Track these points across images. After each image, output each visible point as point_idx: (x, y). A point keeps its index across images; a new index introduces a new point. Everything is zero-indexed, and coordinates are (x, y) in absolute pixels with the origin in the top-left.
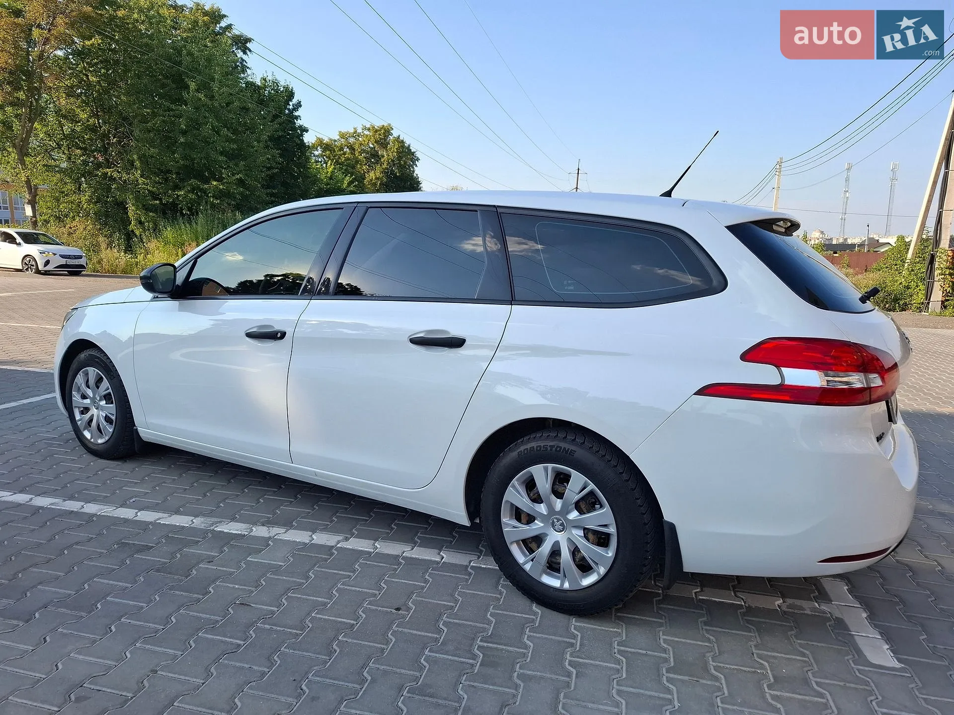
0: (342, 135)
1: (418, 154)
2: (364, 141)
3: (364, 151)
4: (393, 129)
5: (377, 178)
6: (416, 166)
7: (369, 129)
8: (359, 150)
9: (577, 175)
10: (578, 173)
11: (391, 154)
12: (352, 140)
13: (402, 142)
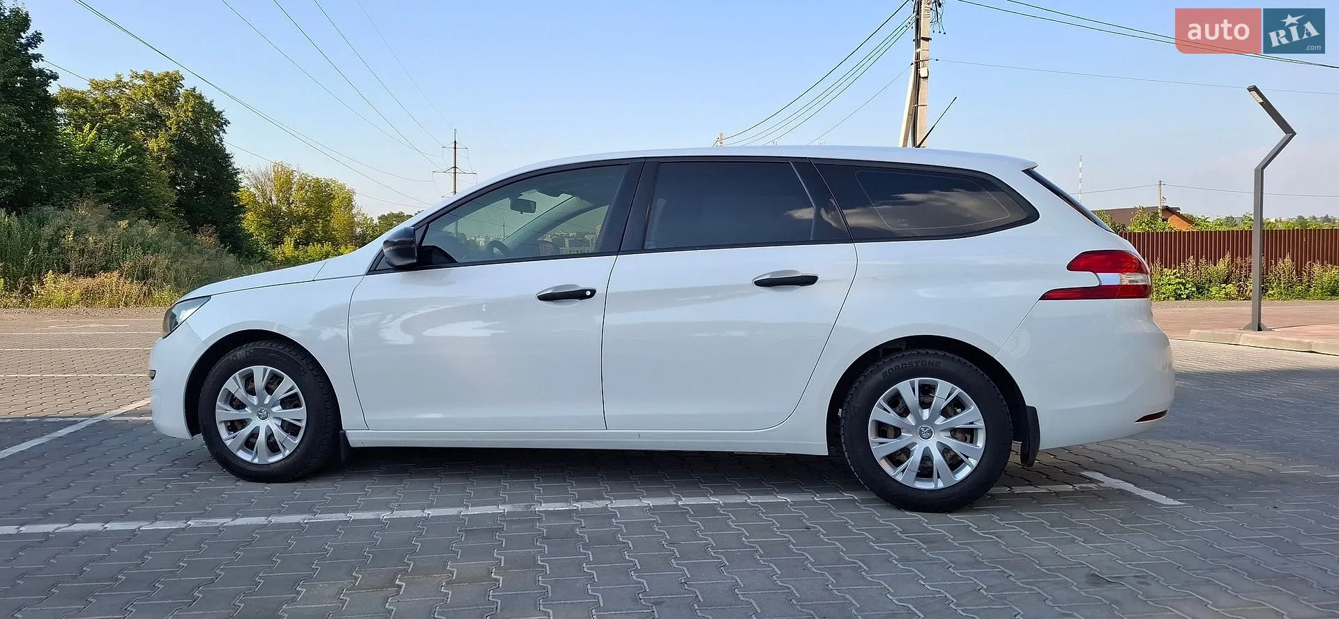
0: (96, 85)
1: (226, 115)
2: (135, 94)
3: (136, 110)
4: (183, 79)
5: (160, 150)
6: (224, 131)
7: (143, 78)
8: (127, 108)
9: (453, 149)
10: (455, 148)
11: (182, 114)
12: (111, 93)
13: (200, 97)
